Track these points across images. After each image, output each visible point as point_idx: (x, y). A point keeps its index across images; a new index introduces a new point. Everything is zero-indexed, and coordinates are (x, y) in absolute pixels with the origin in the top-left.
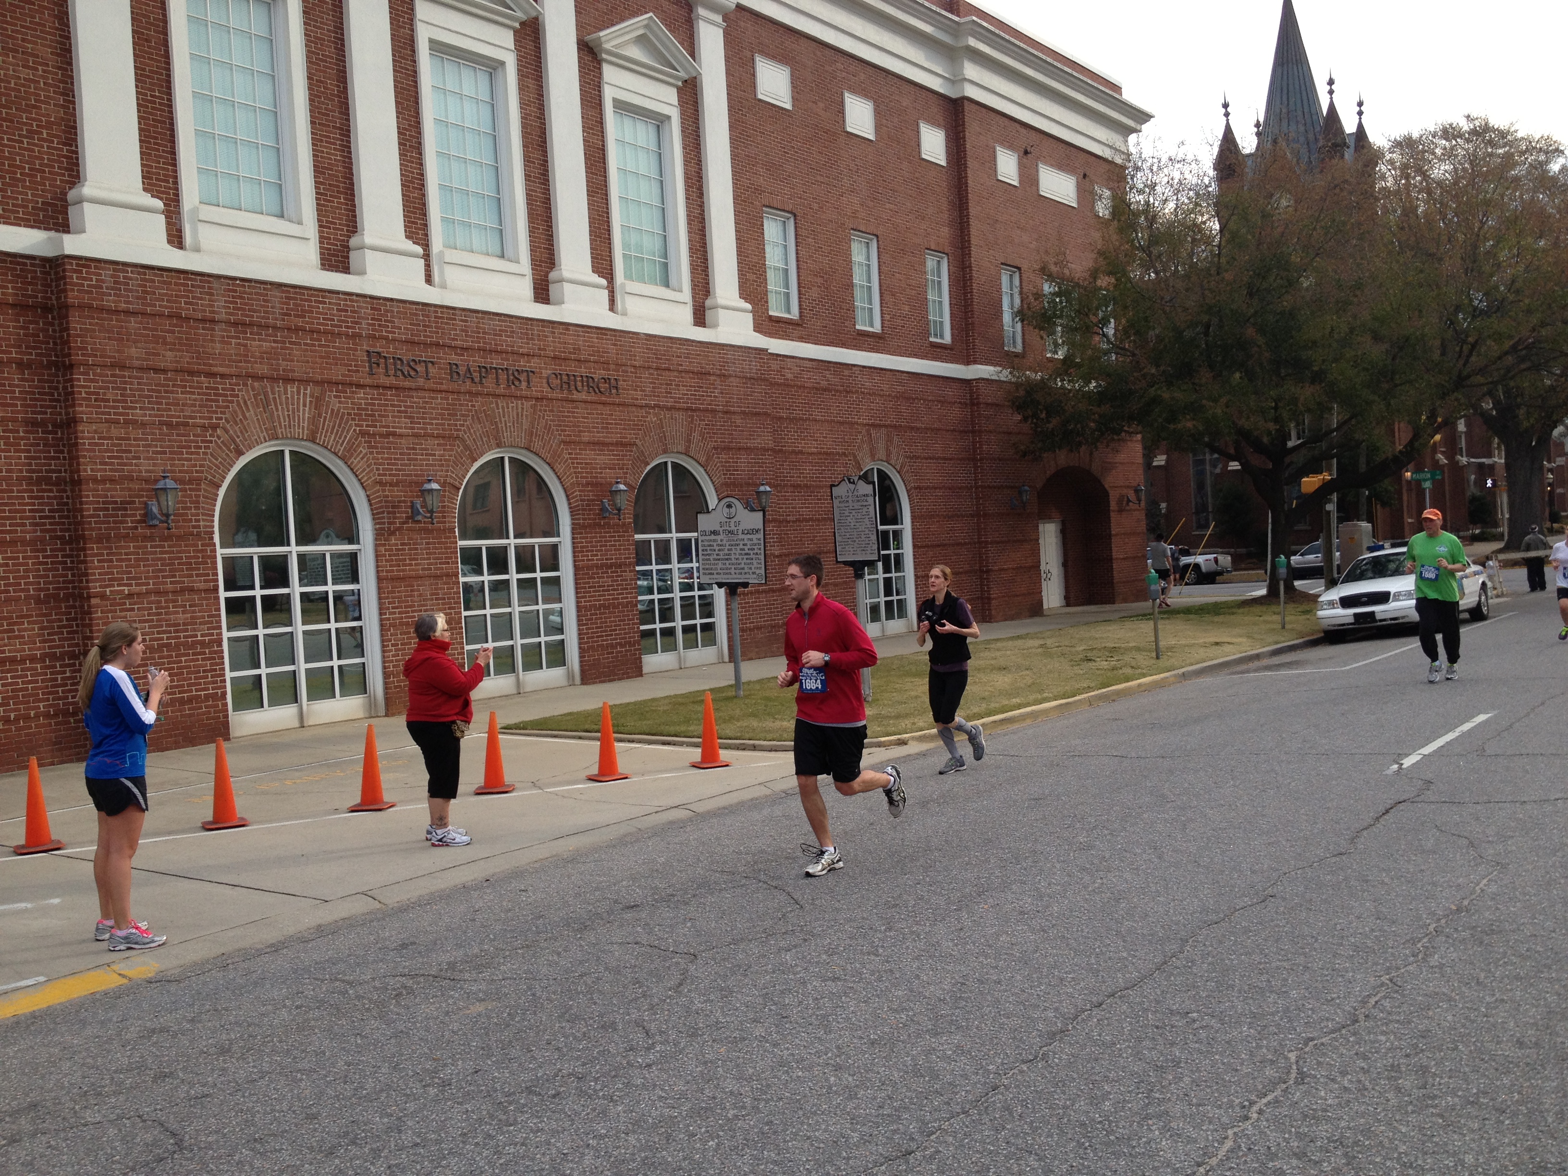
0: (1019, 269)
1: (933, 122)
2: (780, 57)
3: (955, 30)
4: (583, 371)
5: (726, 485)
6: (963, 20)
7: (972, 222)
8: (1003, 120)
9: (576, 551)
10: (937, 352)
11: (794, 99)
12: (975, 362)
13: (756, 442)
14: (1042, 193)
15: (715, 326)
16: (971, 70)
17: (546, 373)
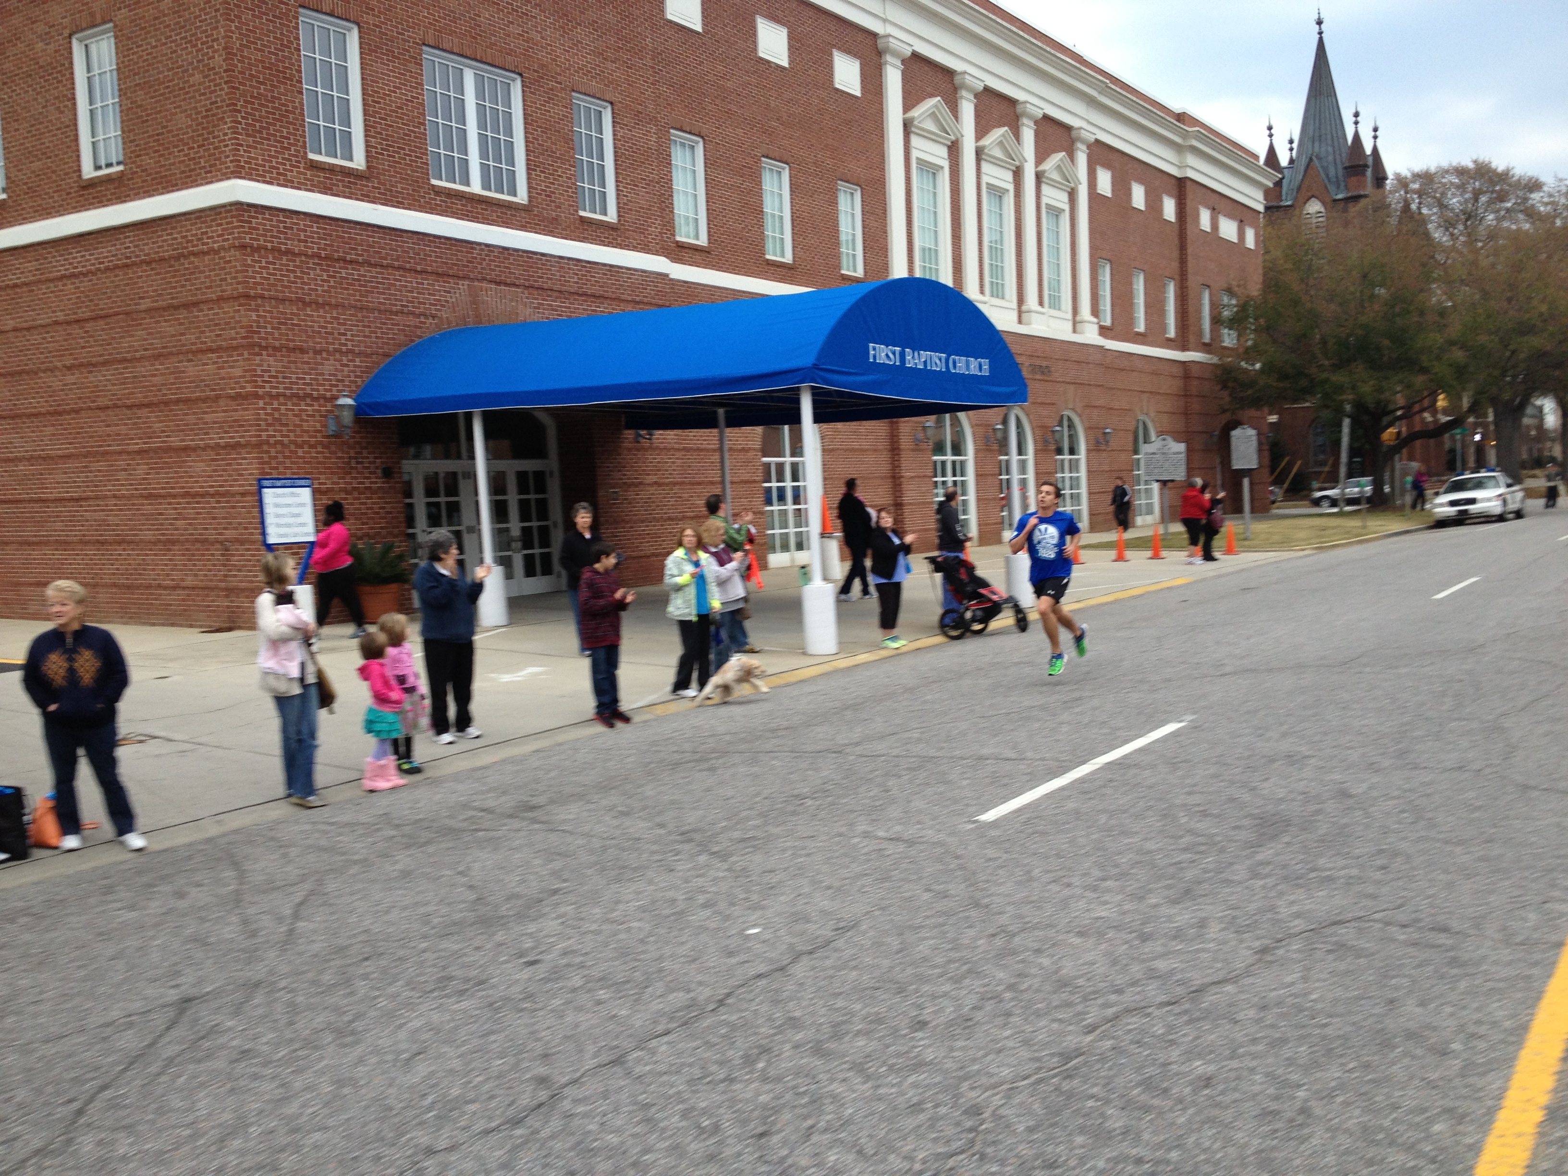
0: (1209, 286)
1: (1170, 195)
2: (1107, 166)
3: (1185, 135)
4: (1038, 362)
5: (1090, 428)
6: (1190, 129)
7: (1190, 258)
8: (1204, 190)
9: (1037, 464)
10: (1169, 343)
11: (1113, 191)
12: (1188, 350)
13: (1100, 402)
14: (1222, 235)
15: (1082, 333)
16: (1191, 160)
17: (1027, 364)
